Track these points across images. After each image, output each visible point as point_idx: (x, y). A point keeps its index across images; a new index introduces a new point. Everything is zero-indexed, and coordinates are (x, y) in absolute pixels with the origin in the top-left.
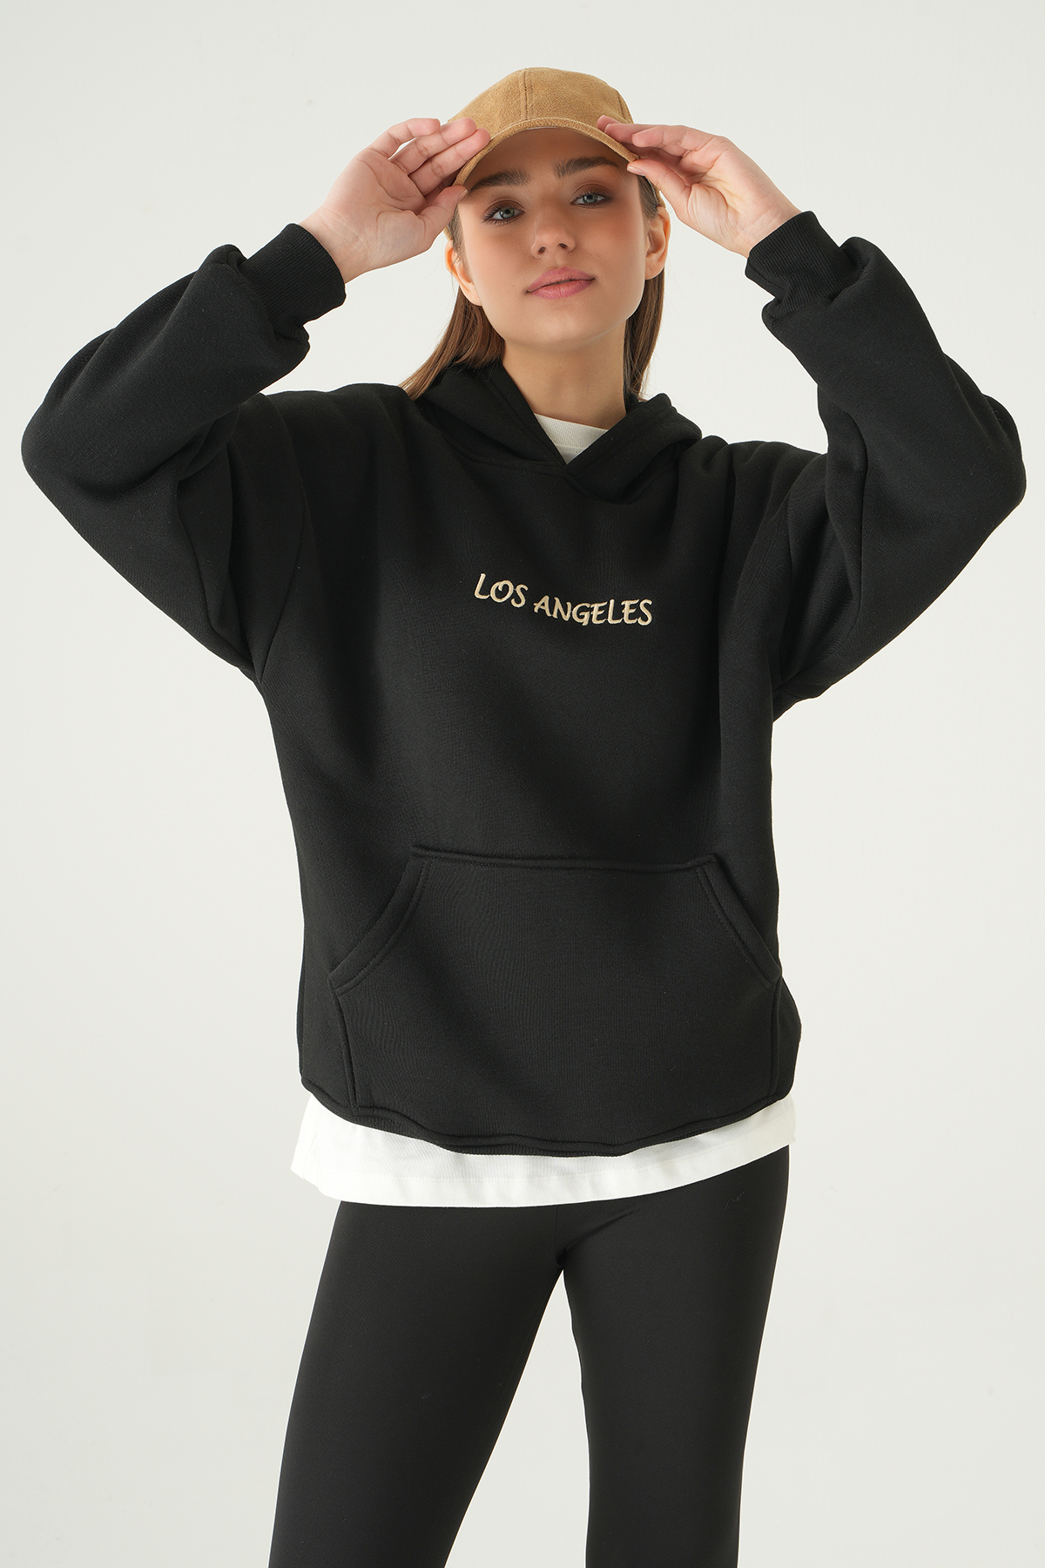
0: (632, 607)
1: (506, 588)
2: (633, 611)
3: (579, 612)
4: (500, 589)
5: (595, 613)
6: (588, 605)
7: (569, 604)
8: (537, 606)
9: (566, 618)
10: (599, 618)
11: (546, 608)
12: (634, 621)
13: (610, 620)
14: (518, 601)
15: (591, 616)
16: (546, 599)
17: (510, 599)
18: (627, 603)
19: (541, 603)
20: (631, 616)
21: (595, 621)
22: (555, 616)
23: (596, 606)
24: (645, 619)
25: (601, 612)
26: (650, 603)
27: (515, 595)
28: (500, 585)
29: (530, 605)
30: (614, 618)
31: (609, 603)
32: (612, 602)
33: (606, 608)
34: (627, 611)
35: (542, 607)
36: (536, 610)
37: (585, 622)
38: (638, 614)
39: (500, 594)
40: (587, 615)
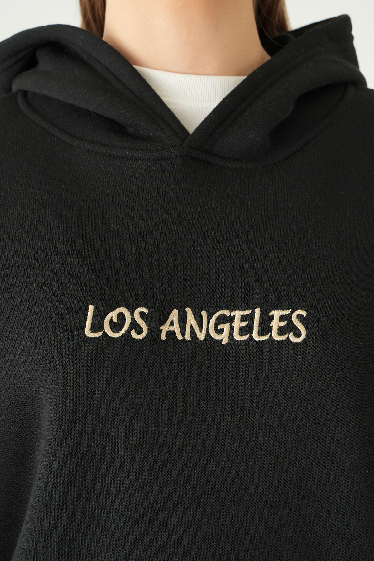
0: (282, 318)
1: (121, 317)
2: (283, 324)
3: (217, 324)
4: (115, 320)
5: (238, 324)
6: (227, 313)
7: (204, 314)
8: (165, 329)
9: (201, 336)
10: (242, 331)
11: (176, 328)
12: (284, 338)
13: (256, 337)
14: (140, 331)
15: (232, 329)
16: (174, 315)
17: (128, 332)
18: (276, 314)
19: (168, 322)
20: (281, 331)
21: (237, 337)
22: (188, 337)
23: (238, 314)
24: (298, 334)
25: (244, 324)
26: (304, 313)
27: (134, 325)
28: (113, 315)
29: (154, 331)
30: (260, 333)
31: (253, 313)
32: (258, 311)
33: (249, 318)
34: (276, 324)
35: (171, 329)
36: (163, 337)
37: (224, 338)
38: (290, 328)
39: (116, 327)
40: (226, 327)
